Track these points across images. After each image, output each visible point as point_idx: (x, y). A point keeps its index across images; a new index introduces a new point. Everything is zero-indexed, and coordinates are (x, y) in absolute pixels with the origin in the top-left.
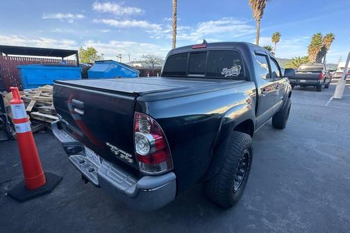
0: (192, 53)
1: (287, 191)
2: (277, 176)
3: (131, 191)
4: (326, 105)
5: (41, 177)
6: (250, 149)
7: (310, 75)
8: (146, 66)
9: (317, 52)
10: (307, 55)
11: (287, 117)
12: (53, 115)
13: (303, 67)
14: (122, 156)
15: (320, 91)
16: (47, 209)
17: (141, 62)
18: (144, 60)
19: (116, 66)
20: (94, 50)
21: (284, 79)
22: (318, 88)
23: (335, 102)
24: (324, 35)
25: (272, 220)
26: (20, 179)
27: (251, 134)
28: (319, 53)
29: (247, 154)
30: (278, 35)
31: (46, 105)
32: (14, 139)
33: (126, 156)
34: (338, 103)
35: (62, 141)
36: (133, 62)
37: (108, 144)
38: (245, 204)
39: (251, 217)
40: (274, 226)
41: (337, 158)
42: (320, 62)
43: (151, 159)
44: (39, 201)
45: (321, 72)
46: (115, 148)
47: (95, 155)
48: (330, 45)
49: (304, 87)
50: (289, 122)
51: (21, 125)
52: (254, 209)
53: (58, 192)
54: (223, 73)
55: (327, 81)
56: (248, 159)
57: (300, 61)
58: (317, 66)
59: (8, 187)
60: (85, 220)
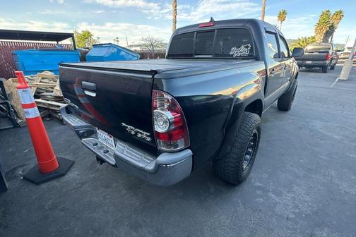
0: (198, 32)
1: (291, 168)
2: (283, 155)
3: (151, 167)
4: (332, 86)
5: (54, 161)
6: (259, 129)
7: (316, 56)
8: (145, 50)
9: (324, 32)
10: (313, 35)
11: (293, 99)
12: (57, 101)
13: (310, 47)
14: (139, 135)
15: (325, 72)
16: (65, 190)
17: (140, 46)
18: (144, 43)
19: (116, 50)
20: (89, 33)
21: (292, 60)
22: (324, 69)
23: (341, 83)
24: (332, 12)
25: (279, 194)
26: (33, 163)
27: (260, 114)
28: (327, 32)
29: (255, 133)
30: (284, 13)
31: (47, 91)
32: (19, 126)
33: (144, 135)
34: (343, 84)
35: (73, 125)
36: (131, 46)
37: (123, 124)
38: (253, 181)
39: (259, 192)
40: (280, 199)
41: (340, 137)
42: (327, 41)
43: (169, 137)
44: (55, 183)
45: (328, 52)
46: (132, 127)
47: (108, 137)
48: (338, 23)
49: (310, 69)
50: (294, 104)
51: (30, 110)
52: (261, 185)
53: (72, 175)
54: (231, 53)
55: (333, 62)
56: (256, 138)
57: (306, 41)
58: (323, 46)
59: (23, 171)
60: (102, 199)
